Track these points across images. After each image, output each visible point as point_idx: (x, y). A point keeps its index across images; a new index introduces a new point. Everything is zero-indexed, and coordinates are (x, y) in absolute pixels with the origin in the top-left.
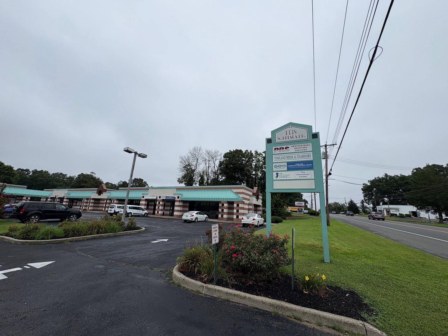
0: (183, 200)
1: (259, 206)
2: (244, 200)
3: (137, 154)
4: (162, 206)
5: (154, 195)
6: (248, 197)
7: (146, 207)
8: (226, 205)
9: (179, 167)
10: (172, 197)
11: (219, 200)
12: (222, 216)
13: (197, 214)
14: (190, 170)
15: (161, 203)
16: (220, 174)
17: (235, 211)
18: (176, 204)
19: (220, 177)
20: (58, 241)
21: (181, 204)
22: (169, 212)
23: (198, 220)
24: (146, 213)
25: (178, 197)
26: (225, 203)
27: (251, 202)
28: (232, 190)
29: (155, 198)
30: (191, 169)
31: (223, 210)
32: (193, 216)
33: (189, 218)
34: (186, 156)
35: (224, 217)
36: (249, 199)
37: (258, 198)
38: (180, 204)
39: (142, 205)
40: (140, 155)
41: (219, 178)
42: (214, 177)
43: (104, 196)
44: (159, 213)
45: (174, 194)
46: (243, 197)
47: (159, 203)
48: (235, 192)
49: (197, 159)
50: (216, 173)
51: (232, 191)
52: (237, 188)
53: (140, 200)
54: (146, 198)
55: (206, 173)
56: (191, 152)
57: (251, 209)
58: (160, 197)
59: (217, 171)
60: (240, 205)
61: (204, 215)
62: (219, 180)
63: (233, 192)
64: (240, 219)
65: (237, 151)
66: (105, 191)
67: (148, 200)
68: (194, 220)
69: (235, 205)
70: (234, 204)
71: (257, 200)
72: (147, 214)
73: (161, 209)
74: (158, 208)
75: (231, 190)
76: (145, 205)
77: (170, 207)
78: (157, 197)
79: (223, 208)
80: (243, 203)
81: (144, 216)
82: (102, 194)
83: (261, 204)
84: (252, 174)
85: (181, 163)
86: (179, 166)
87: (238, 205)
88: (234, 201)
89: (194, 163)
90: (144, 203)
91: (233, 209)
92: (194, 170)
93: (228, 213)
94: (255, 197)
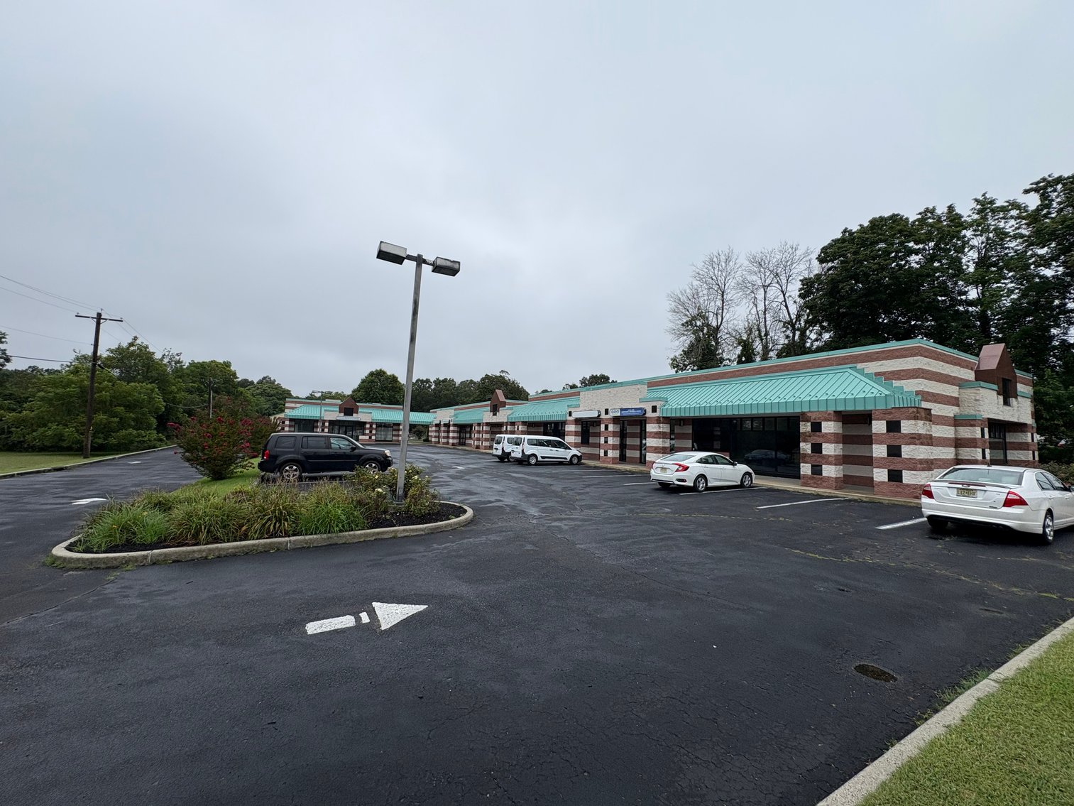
0: (669, 415)
1: (1019, 427)
2: (925, 405)
3: (425, 262)
4: (613, 437)
5: (593, 407)
6: (952, 391)
7: (579, 440)
8: (829, 427)
9: (671, 325)
10: (636, 409)
11: (798, 410)
12: (817, 470)
13: (701, 461)
14: (705, 331)
15: (611, 428)
16: (810, 323)
17: (880, 451)
18: (651, 428)
19: (813, 336)
20: (115, 559)
21: (665, 428)
22: (638, 452)
23: (709, 485)
24: (575, 455)
25: (654, 409)
26: (826, 420)
27: (972, 412)
28: (859, 366)
29: (595, 414)
30: (708, 325)
31: (817, 448)
32: (686, 468)
33: (672, 476)
34: (688, 291)
35: (824, 474)
36: (957, 399)
37: (1007, 393)
38: (661, 430)
39: (570, 433)
40: (438, 269)
41: (809, 341)
42: (787, 337)
43: (502, 416)
44: (609, 456)
45: (641, 401)
46: (918, 393)
47: (606, 427)
48: (877, 374)
49: (723, 292)
50: (793, 325)
51: (861, 372)
52: (883, 355)
53: (564, 423)
54: (576, 415)
55: (759, 330)
56: (701, 272)
57: (975, 439)
58: (607, 412)
59: (798, 317)
60: (907, 427)
61: (733, 464)
62: (808, 345)
63: (867, 376)
64: (908, 485)
65: (877, 224)
66: (504, 404)
67: (582, 422)
68: (692, 485)
69: (879, 427)
70: (873, 422)
71: (1006, 403)
72: (579, 458)
73: (613, 445)
74: (606, 442)
75: (854, 369)
76: (576, 434)
77: (639, 439)
78: (599, 412)
79: (818, 440)
80: (927, 416)
81: (570, 463)
82: (499, 411)
83: (1028, 419)
84: (961, 303)
85: (674, 311)
86: (670, 320)
87: (893, 427)
88: (868, 408)
89: (713, 306)
90: (574, 430)
91: (871, 444)
92: (717, 329)
93: (844, 460)
94: (995, 387)
